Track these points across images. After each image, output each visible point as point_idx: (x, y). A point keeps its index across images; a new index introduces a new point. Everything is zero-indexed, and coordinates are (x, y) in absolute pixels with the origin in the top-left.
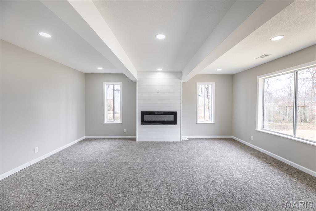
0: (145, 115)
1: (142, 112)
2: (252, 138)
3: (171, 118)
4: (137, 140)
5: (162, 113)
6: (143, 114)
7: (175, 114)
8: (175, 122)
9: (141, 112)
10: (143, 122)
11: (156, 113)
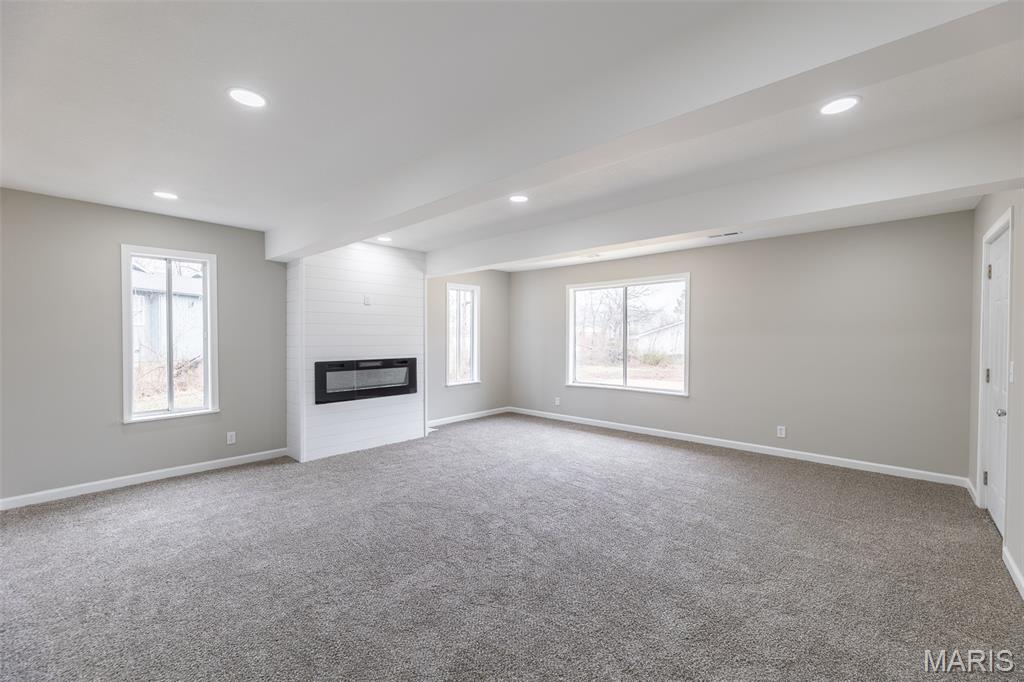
0: (328, 374)
1: (318, 365)
2: (557, 403)
3: (398, 376)
4: (304, 458)
5: (378, 364)
6: (322, 369)
7: (410, 364)
8: (410, 387)
9: (316, 363)
10: (323, 396)
11: (362, 365)
